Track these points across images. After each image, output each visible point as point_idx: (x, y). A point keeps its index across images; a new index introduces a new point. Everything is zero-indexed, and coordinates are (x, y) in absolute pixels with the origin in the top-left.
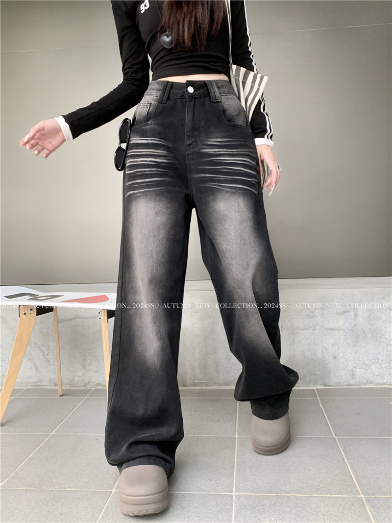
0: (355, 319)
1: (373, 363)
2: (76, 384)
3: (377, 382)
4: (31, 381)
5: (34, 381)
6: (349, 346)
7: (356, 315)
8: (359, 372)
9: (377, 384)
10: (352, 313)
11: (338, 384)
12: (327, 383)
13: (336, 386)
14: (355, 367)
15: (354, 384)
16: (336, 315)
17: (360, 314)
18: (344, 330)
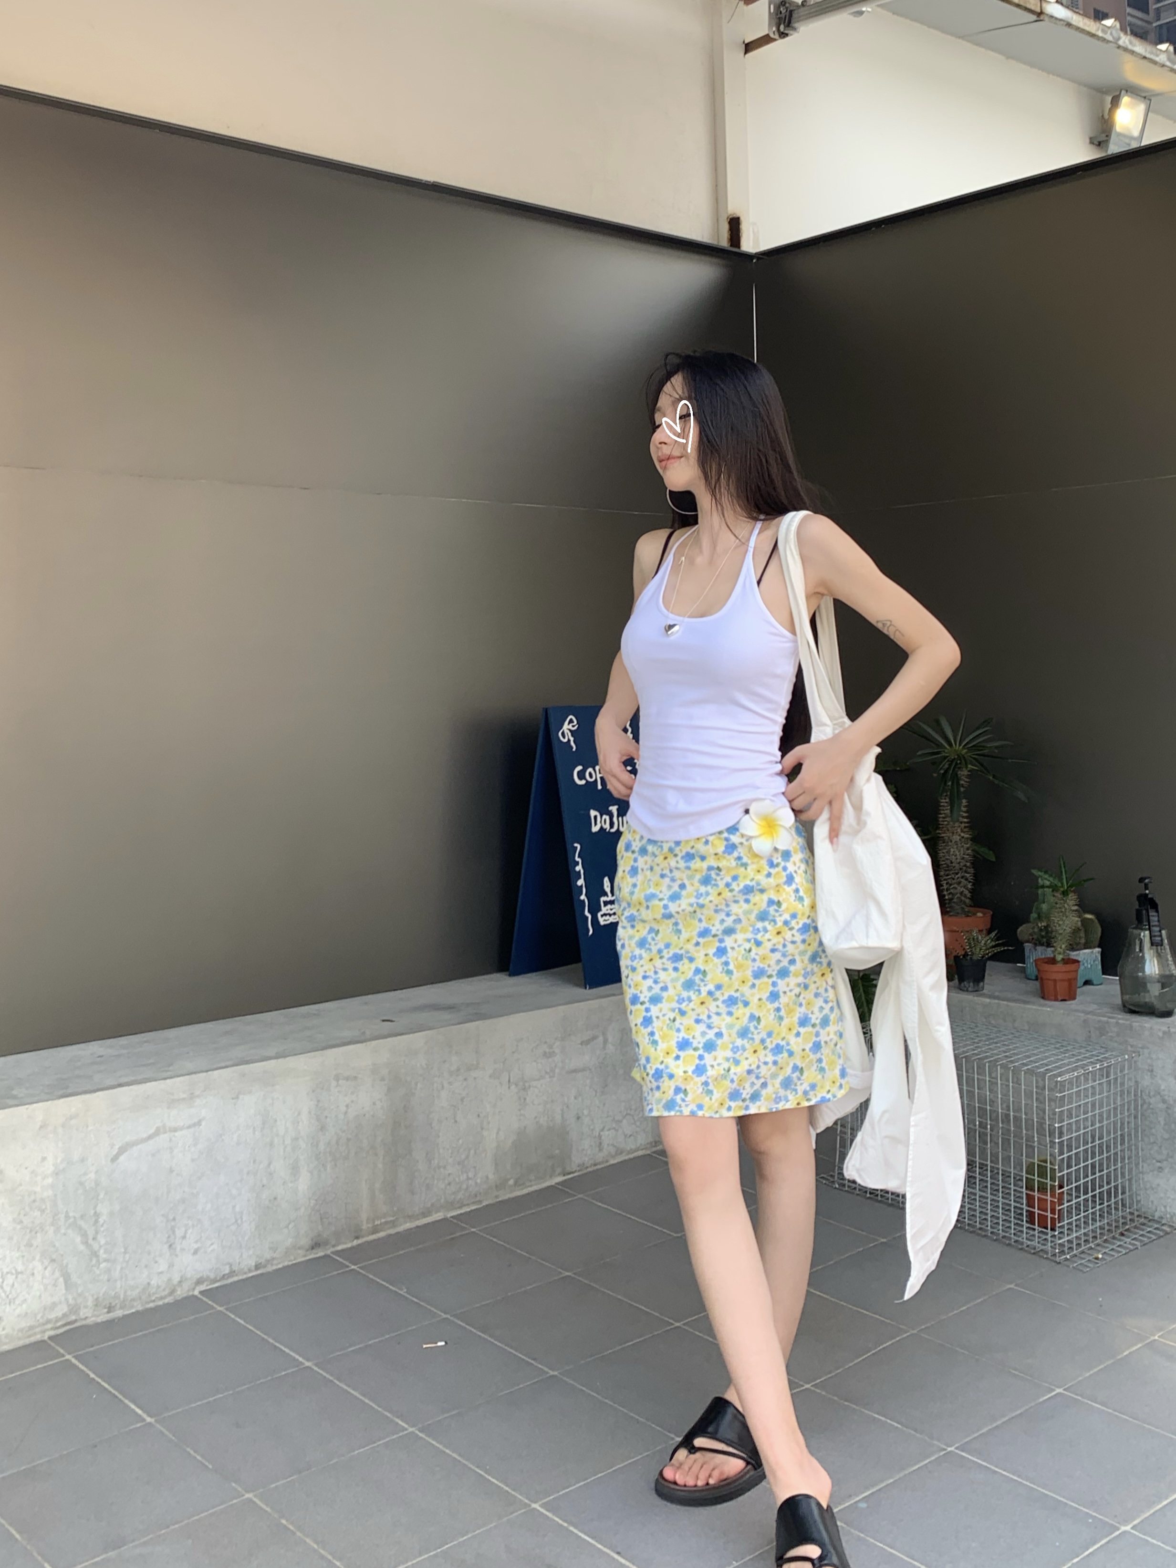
0: (604, 1048)
1: (624, 1117)
2: (154, 1294)
3: (629, 1149)
4: (52, 1316)
5: (60, 1314)
6: (596, 1095)
7: (605, 1041)
8: (608, 1137)
9: (629, 1153)
10: (601, 1039)
11: (582, 1166)
12: (568, 1169)
13: (579, 1171)
14: (603, 1130)
15: (601, 1160)
16: (580, 1046)
17: (610, 1039)
18: (590, 1069)
